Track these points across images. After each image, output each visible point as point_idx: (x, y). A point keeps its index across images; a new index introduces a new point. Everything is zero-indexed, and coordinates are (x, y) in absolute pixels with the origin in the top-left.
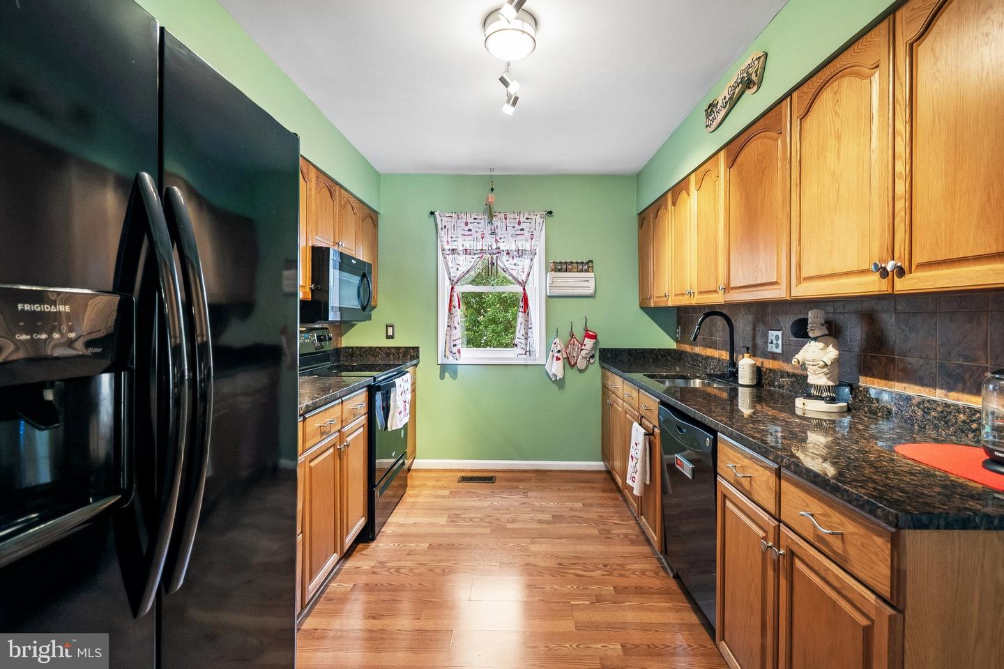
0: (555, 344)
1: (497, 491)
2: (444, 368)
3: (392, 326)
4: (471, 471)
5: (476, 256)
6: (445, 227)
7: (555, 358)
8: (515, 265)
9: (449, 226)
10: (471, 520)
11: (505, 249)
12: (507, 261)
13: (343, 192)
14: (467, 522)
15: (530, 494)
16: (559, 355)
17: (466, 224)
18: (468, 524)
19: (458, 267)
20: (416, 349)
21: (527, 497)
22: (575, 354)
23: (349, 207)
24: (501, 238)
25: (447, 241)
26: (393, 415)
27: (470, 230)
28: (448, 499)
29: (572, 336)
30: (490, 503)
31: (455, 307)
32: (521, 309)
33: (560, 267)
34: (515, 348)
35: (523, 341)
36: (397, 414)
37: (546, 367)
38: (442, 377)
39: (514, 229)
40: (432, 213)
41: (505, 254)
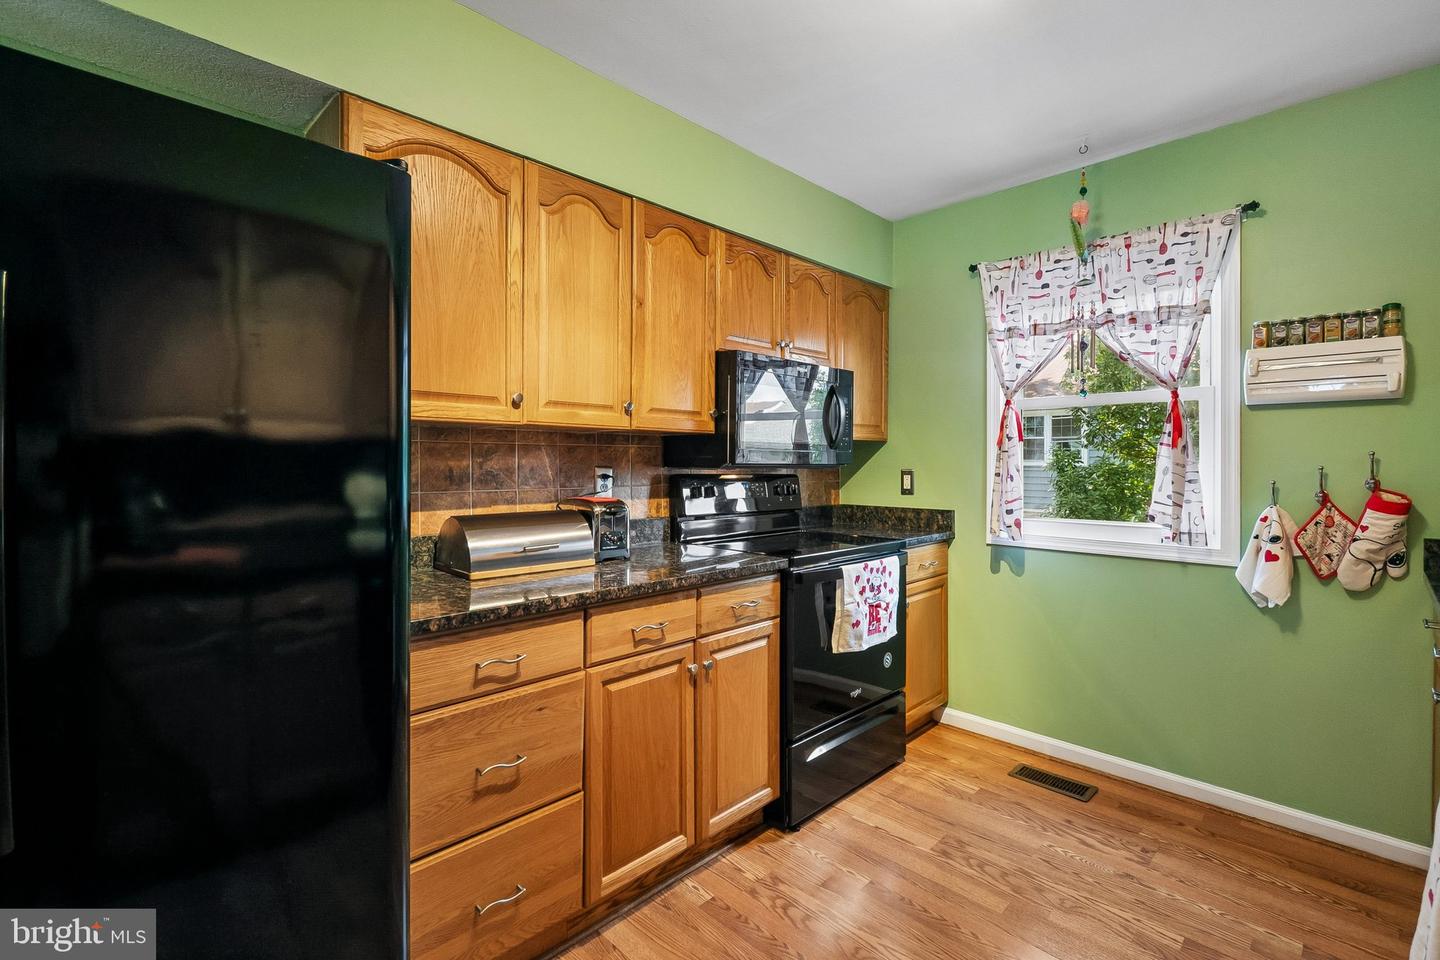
0: (1265, 519)
1: (1079, 822)
2: (998, 552)
3: (910, 473)
4: (1052, 759)
5: (1059, 336)
6: (996, 288)
7: (1262, 555)
8: (1154, 342)
9: (1005, 285)
10: (982, 865)
11: (1124, 311)
12: (1132, 335)
13: (793, 262)
14: (970, 866)
15: (1158, 859)
16: (1275, 549)
17: (1039, 275)
18: (970, 871)
19: (1019, 361)
20: (948, 515)
21: (1146, 863)
22: (1333, 550)
23: (811, 285)
24: (1116, 291)
25: (1002, 315)
26: (840, 627)
27: (1046, 286)
28: (965, 803)
29: (1325, 500)
30: (1046, 844)
31: (1010, 439)
32: (1167, 439)
33: (1282, 335)
34: (1150, 524)
35: (1169, 510)
36: (848, 627)
37: (1237, 573)
38: (995, 569)
39: (1151, 265)
40: (973, 268)
41: (1127, 323)
